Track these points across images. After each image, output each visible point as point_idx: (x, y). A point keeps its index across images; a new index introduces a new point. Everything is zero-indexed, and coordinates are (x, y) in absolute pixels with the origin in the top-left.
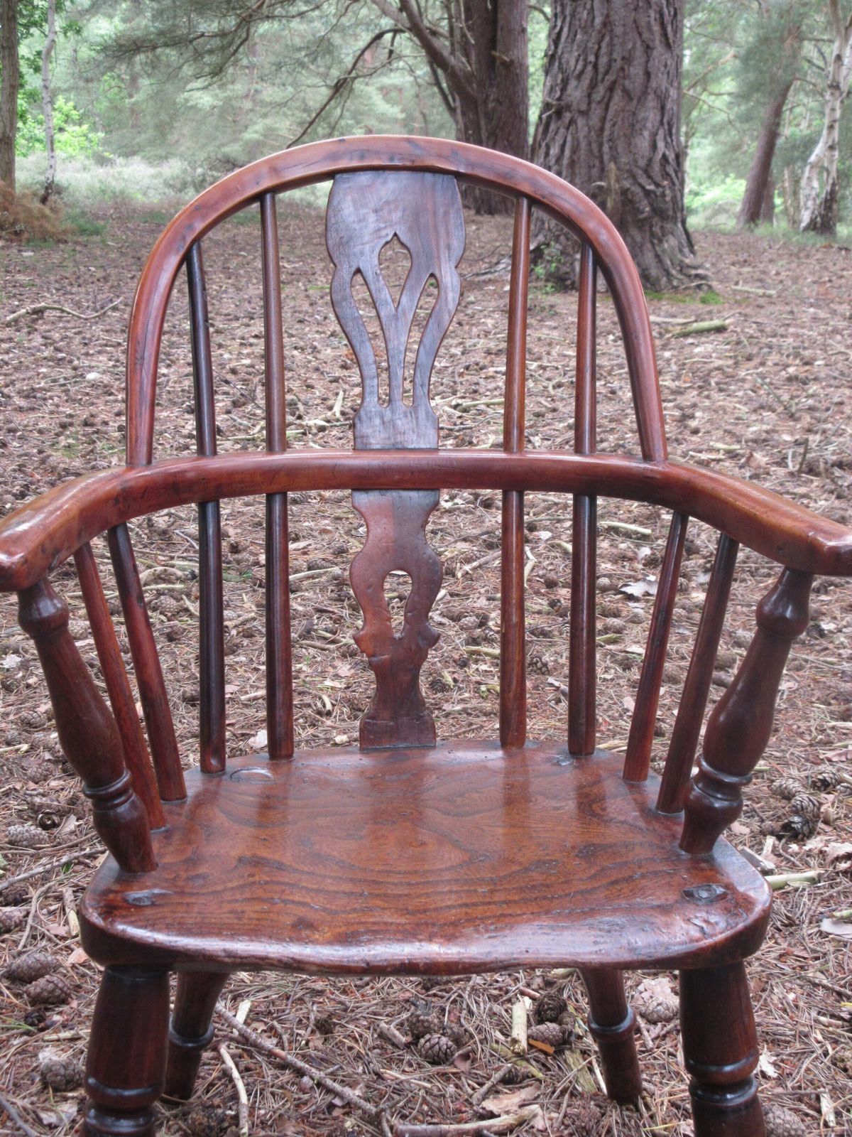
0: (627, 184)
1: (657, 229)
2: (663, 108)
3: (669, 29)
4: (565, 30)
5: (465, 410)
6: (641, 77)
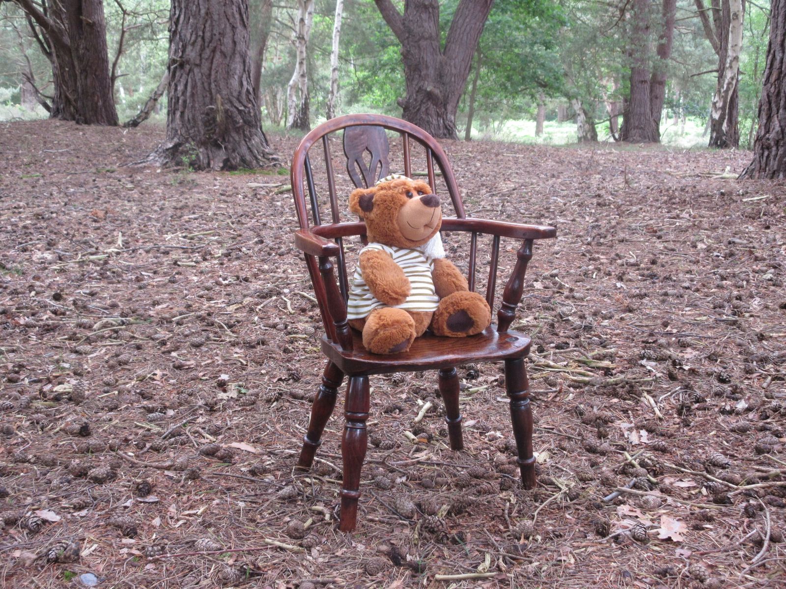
0: (228, 106)
1: (247, 133)
2: (244, 62)
3: (244, 17)
4: (182, 17)
5: (192, 239)
6: (230, 44)
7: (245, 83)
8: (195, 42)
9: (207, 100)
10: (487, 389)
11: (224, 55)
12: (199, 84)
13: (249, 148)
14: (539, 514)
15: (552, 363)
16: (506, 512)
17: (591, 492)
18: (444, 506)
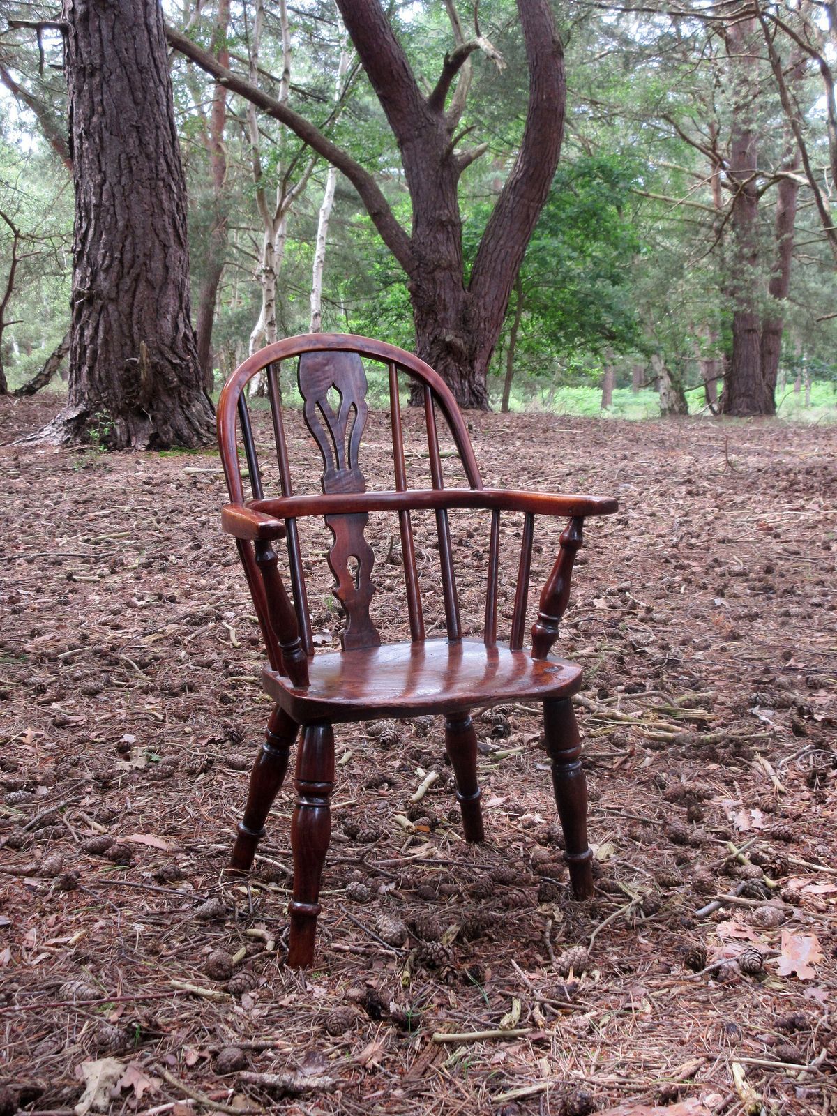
0: (156, 359)
1: (185, 396)
2: (181, 295)
3: (180, 231)
4: (91, 231)
5: (97, 543)
6: (160, 271)
7: (181, 325)
8: (109, 266)
9: (127, 349)
10: (522, 752)
11: (150, 284)
12: (115, 326)
13: (187, 418)
14: (597, 936)
15: (619, 714)
16: (548, 934)
17: (677, 903)
18: (452, 927)
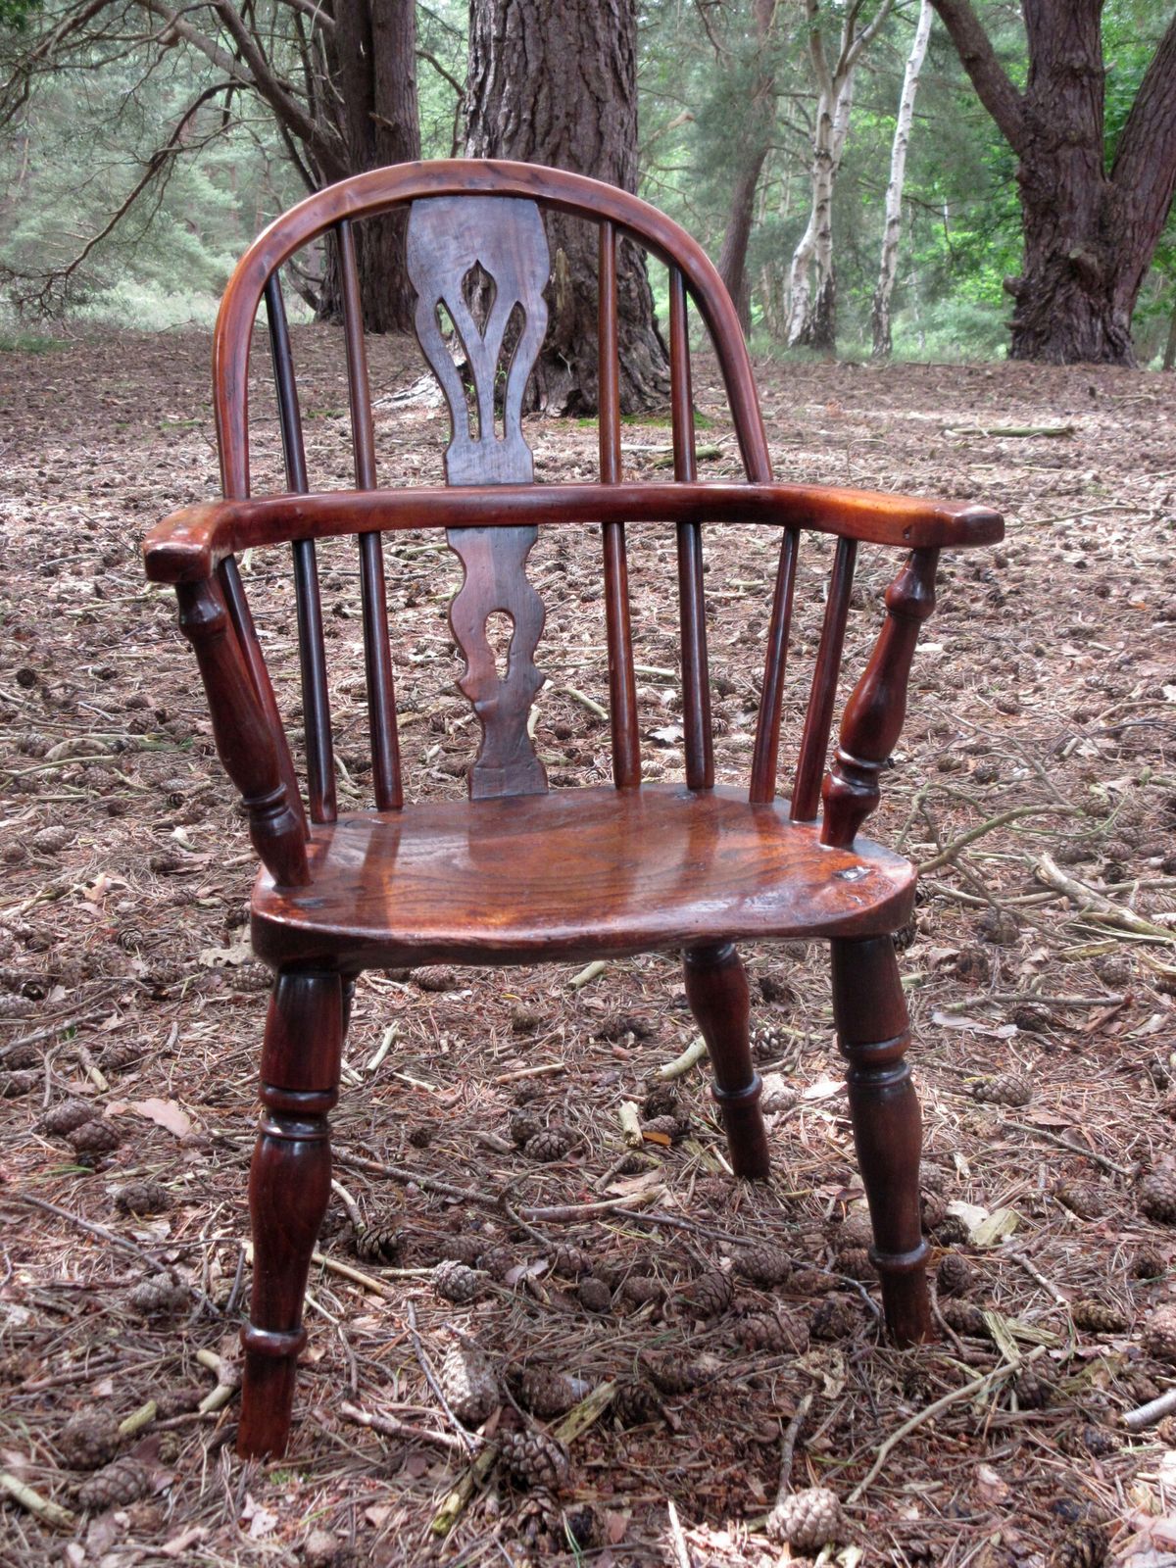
0: (580, 277)
3: (624, 76)
4: (491, 79)
6: (591, 139)
8: (515, 133)
13: (624, 369)
15: (1130, 916)
16: (793, 1429)
17: (1098, 1381)
18: (605, 1387)
